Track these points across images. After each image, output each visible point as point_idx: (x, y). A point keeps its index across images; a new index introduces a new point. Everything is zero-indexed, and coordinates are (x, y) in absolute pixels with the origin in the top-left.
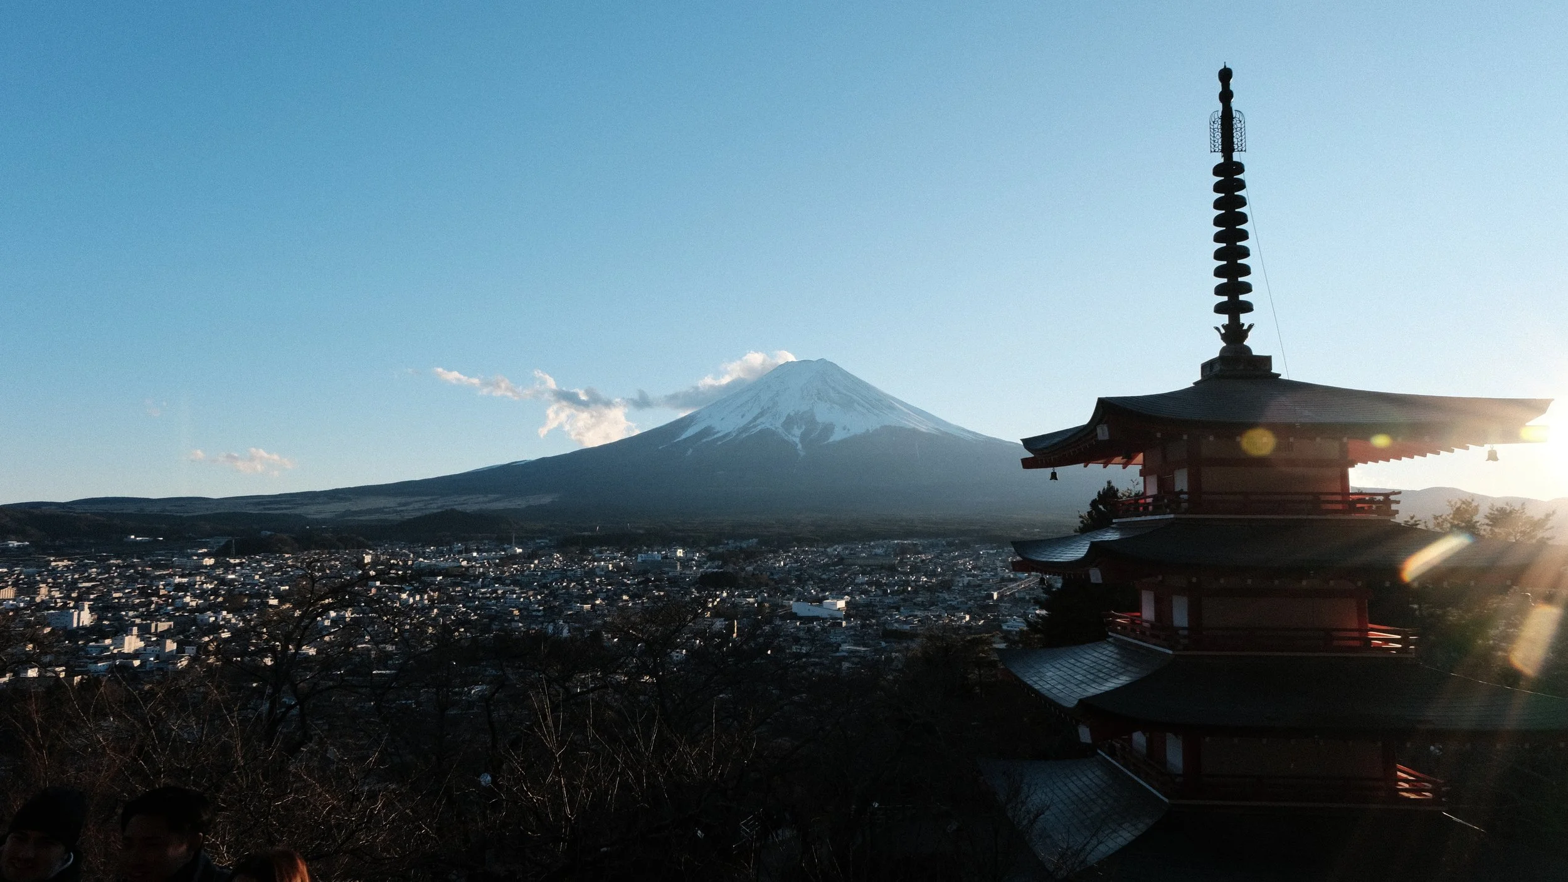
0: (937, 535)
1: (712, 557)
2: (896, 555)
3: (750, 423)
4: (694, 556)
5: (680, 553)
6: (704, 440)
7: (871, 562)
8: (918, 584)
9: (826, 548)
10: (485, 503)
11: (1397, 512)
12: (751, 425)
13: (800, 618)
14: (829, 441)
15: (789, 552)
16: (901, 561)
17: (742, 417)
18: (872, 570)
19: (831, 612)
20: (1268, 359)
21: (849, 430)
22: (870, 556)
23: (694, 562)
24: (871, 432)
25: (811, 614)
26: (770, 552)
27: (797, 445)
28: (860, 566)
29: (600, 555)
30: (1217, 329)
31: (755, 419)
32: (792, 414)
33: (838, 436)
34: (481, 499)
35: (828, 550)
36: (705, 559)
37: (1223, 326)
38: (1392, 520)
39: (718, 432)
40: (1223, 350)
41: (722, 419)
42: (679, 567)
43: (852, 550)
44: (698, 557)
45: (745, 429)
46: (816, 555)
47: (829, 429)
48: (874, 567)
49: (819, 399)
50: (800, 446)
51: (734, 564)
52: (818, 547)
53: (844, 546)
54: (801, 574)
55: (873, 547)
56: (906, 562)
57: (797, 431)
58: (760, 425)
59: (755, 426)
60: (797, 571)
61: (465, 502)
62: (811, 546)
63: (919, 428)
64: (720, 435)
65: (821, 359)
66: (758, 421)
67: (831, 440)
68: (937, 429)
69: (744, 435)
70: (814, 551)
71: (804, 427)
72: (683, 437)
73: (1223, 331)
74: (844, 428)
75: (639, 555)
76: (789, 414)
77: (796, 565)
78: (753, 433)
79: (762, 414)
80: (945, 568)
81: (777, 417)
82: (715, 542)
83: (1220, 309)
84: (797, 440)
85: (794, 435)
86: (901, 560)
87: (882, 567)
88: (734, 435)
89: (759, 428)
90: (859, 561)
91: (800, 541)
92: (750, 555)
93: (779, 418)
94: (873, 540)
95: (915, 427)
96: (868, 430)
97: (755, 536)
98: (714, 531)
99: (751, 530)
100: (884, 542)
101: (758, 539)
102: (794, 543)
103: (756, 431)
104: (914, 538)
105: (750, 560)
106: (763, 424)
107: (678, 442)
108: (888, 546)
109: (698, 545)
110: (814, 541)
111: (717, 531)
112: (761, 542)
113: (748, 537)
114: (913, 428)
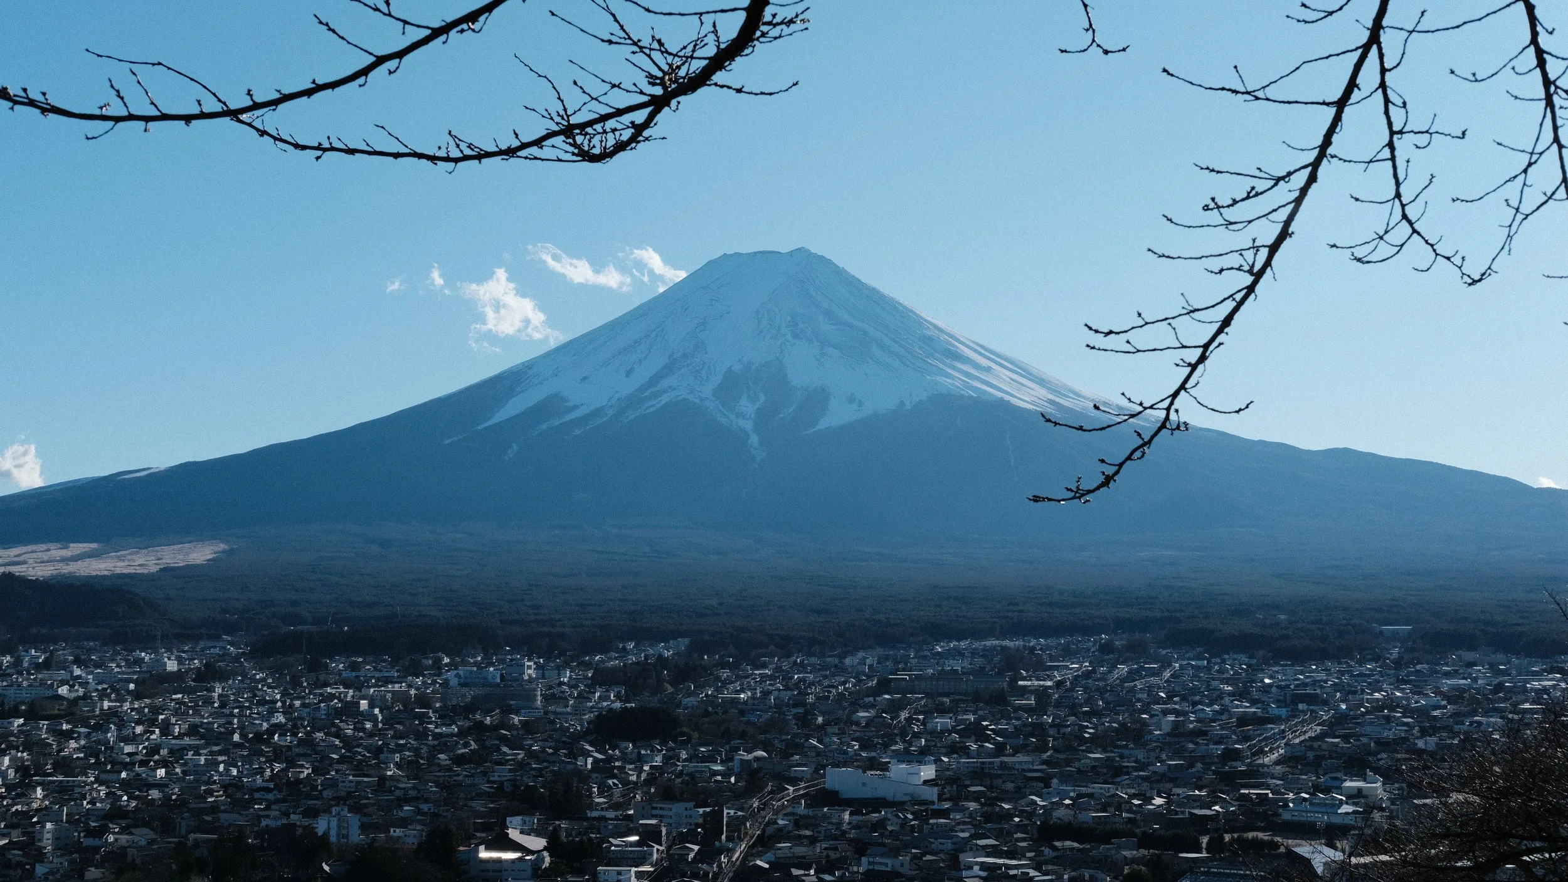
0: (1071, 629)
1: (604, 678)
2: (999, 672)
3: (642, 389)
4: (562, 676)
5: (529, 668)
6: (544, 426)
8: (1063, 730)
9: (842, 657)
10: (63, 560)
12: (647, 393)
13: (847, 803)
14: (818, 427)
15: (764, 666)
17: (627, 376)
18: (956, 703)
19: (911, 790)
21: (861, 403)
22: (942, 674)
23: (566, 689)
24: (908, 407)
25: (867, 793)
26: (723, 665)
27: (747, 436)
28: (928, 695)
32: (737, 368)
33: (837, 415)
34: (57, 552)
35: (848, 661)
36: (588, 682)
39: (576, 407)
42: (537, 699)
44: (571, 678)
45: (633, 401)
47: (817, 400)
48: (957, 698)
49: (794, 336)
50: (754, 439)
51: (656, 692)
52: (822, 655)
53: (880, 651)
55: (942, 656)
57: (747, 406)
58: (665, 392)
59: (655, 395)
60: (795, 706)
61: (21, 559)
62: (809, 654)
63: (1014, 401)
64: (573, 415)
65: (799, 249)
66: (665, 383)
67: (822, 425)
68: (1051, 402)
69: (631, 415)
70: (819, 664)
71: (762, 397)
72: (501, 416)
74: (851, 400)
76: (729, 370)
77: (789, 694)
78: (652, 410)
79: (669, 369)
80: (1109, 699)
81: (704, 373)
82: (590, 646)
84: (748, 425)
85: (740, 415)
87: (977, 697)
88: (610, 413)
89: (664, 399)
90: (920, 685)
91: (785, 644)
92: (681, 673)
93: (708, 377)
94: (938, 641)
95: (1007, 398)
96: (902, 403)
97: (683, 635)
98: (588, 623)
99: (670, 621)
100: (963, 644)
101: (687, 641)
102: (772, 647)
103: (658, 406)
104: (1024, 636)
105: (686, 684)
106: (674, 389)
107: (485, 428)
108: (974, 653)
109: (562, 654)
110: (813, 644)
111: (593, 622)
112: (698, 647)
113: (665, 636)
114: (1002, 399)
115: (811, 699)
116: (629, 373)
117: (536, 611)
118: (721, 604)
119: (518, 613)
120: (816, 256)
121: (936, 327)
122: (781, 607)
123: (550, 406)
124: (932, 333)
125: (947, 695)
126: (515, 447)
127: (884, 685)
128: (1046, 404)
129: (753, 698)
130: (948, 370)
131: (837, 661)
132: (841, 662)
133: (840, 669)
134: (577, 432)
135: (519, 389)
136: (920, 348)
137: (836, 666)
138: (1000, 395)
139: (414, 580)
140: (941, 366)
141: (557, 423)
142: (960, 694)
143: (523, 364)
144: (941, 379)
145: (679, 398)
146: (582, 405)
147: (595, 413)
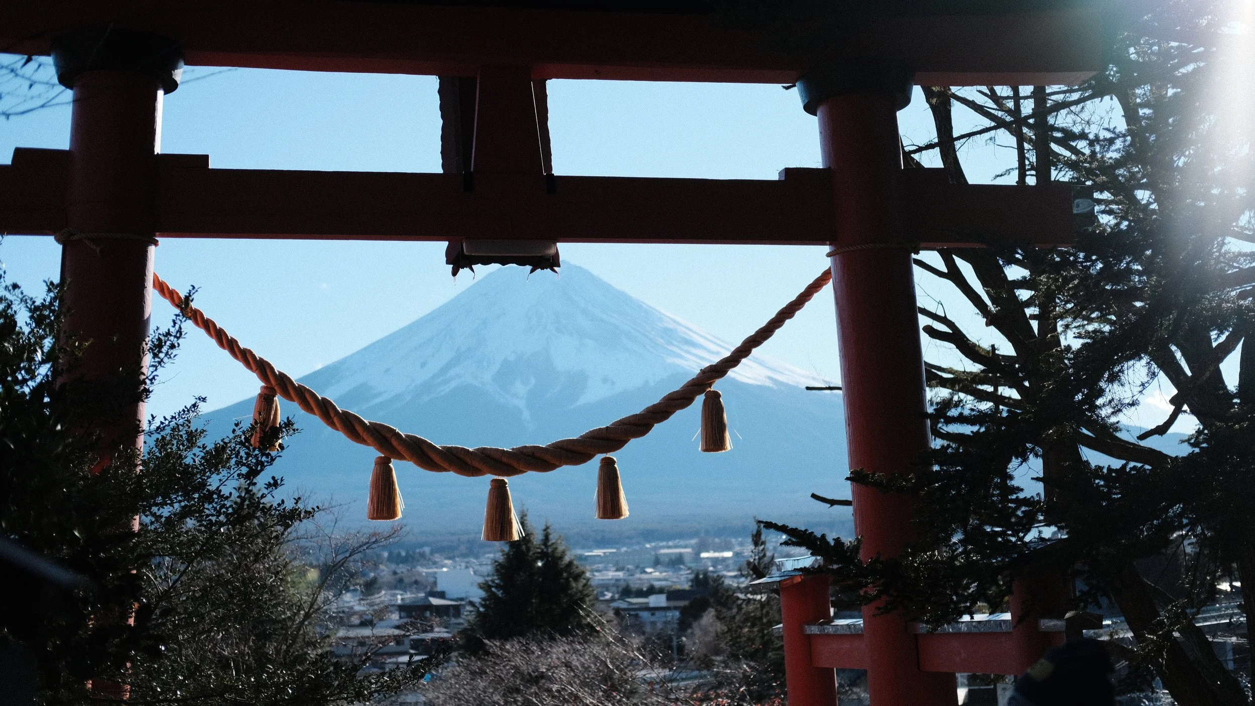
3: (437, 375)
12: (438, 381)
14: (578, 404)
17: (422, 367)
21: (613, 383)
27: (521, 412)
32: (512, 358)
33: (594, 393)
39: (380, 394)
41: (387, 371)
47: (578, 381)
49: (558, 331)
50: (526, 415)
57: (520, 389)
58: (453, 379)
59: (445, 382)
66: (452, 373)
67: (582, 401)
68: (770, 378)
71: (533, 381)
74: (605, 380)
76: (506, 359)
78: (442, 393)
79: (456, 361)
81: (485, 364)
84: (521, 404)
85: (515, 395)
88: (408, 397)
89: (453, 385)
93: (488, 366)
96: (647, 382)
103: (447, 391)
106: (461, 377)
116: (423, 365)
120: (576, 267)
121: (674, 321)
123: (360, 393)
124: (672, 326)
130: (683, 354)
135: (333, 381)
136: (662, 338)
140: (679, 351)
143: (338, 361)
144: (678, 361)
145: (464, 384)
146: (385, 392)
147: (398, 397)
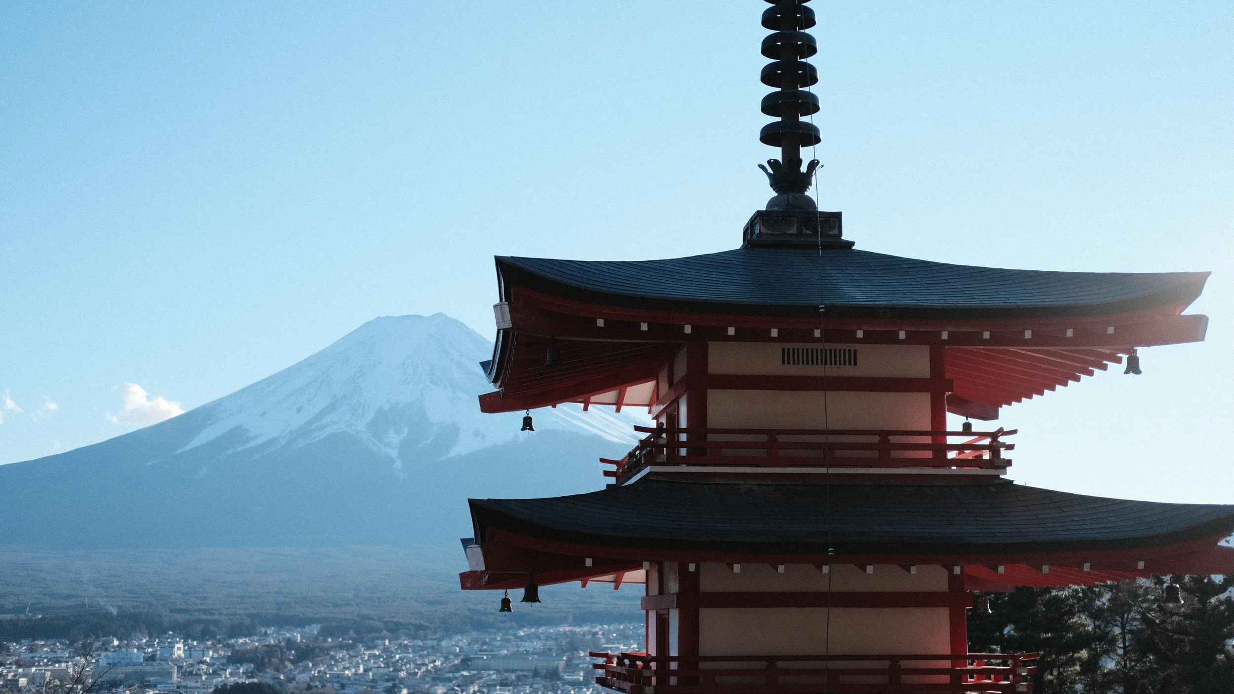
1: (236, 658)
2: (562, 651)
3: (311, 422)
4: (203, 655)
5: (179, 650)
6: (229, 452)
7: (514, 664)
9: (441, 640)
11: (1009, 463)
12: (314, 426)
14: (449, 455)
15: (375, 647)
16: (569, 663)
17: (298, 412)
18: (519, 678)
20: (837, 217)
21: (484, 437)
22: (516, 656)
23: (204, 667)
24: (521, 439)
26: (341, 647)
27: (393, 461)
28: (498, 672)
29: (31, 655)
30: (762, 167)
31: (320, 416)
32: (386, 407)
35: (443, 643)
36: (224, 661)
37: (769, 162)
38: (1001, 477)
39: (256, 437)
40: (772, 203)
41: (262, 415)
42: (175, 675)
43: (484, 643)
44: (212, 658)
45: (303, 432)
46: (421, 653)
47: (450, 433)
48: (521, 673)
49: (433, 382)
50: (398, 464)
51: (277, 670)
52: (424, 639)
53: (474, 634)
54: (395, 686)
55: (522, 639)
56: (578, 665)
57: (393, 438)
58: (328, 425)
59: (321, 428)
60: (388, 680)
62: (415, 638)
64: (252, 444)
65: (438, 314)
66: (327, 419)
67: (454, 452)
69: (300, 444)
70: (419, 646)
71: (406, 431)
72: (194, 443)
73: (770, 171)
74: (476, 434)
75: (103, 654)
76: (381, 408)
77: (386, 670)
78: (317, 439)
79: (332, 407)
81: (360, 412)
82: (236, 631)
83: (769, 136)
84: (394, 453)
85: (388, 445)
86: (569, 660)
87: (535, 673)
88: (283, 441)
89: (328, 431)
90: (494, 663)
91: (394, 629)
92: (305, 654)
93: (363, 414)
94: (521, 627)
95: (600, 433)
96: (516, 437)
97: (317, 621)
98: (242, 612)
99: (310, 610)
100: (541, 630)
101: (319, 626)
102: (385, 632)
103: (322, 437)
104: (592, 623)
105: (305, 662)
106: (336, 423)
107: (182, 453)
108: (548, 637)
109: (213, 636)
110: (417, 630)
111: (246, 611)
112: (326, 632)
113: (301, 623)
114: (596, 434)
115: (403, 674)
116: (299, 410)
117: (203, 602)
118: (356, 596)
119: (187, 603)
120: (450, 319)
122: (404, 599)
123: (236, 435)
125: (514, 671)
126: (205, 469)
127: (466, 663)
128: (630, 438)
129: (356, 674)
131: (435, 643)
132: (438, 645)
133: (435, 650)
134: (257, 457)
135: (210, 422)
137: (433, 647)
138: (594, 431)
139: (110, 576)
141: (239, 450)
142: (522, 670)
143: (214, 402)
144: (548, 418)
145: (339, 431)
146: (260, 435)
147: (271, 442)
